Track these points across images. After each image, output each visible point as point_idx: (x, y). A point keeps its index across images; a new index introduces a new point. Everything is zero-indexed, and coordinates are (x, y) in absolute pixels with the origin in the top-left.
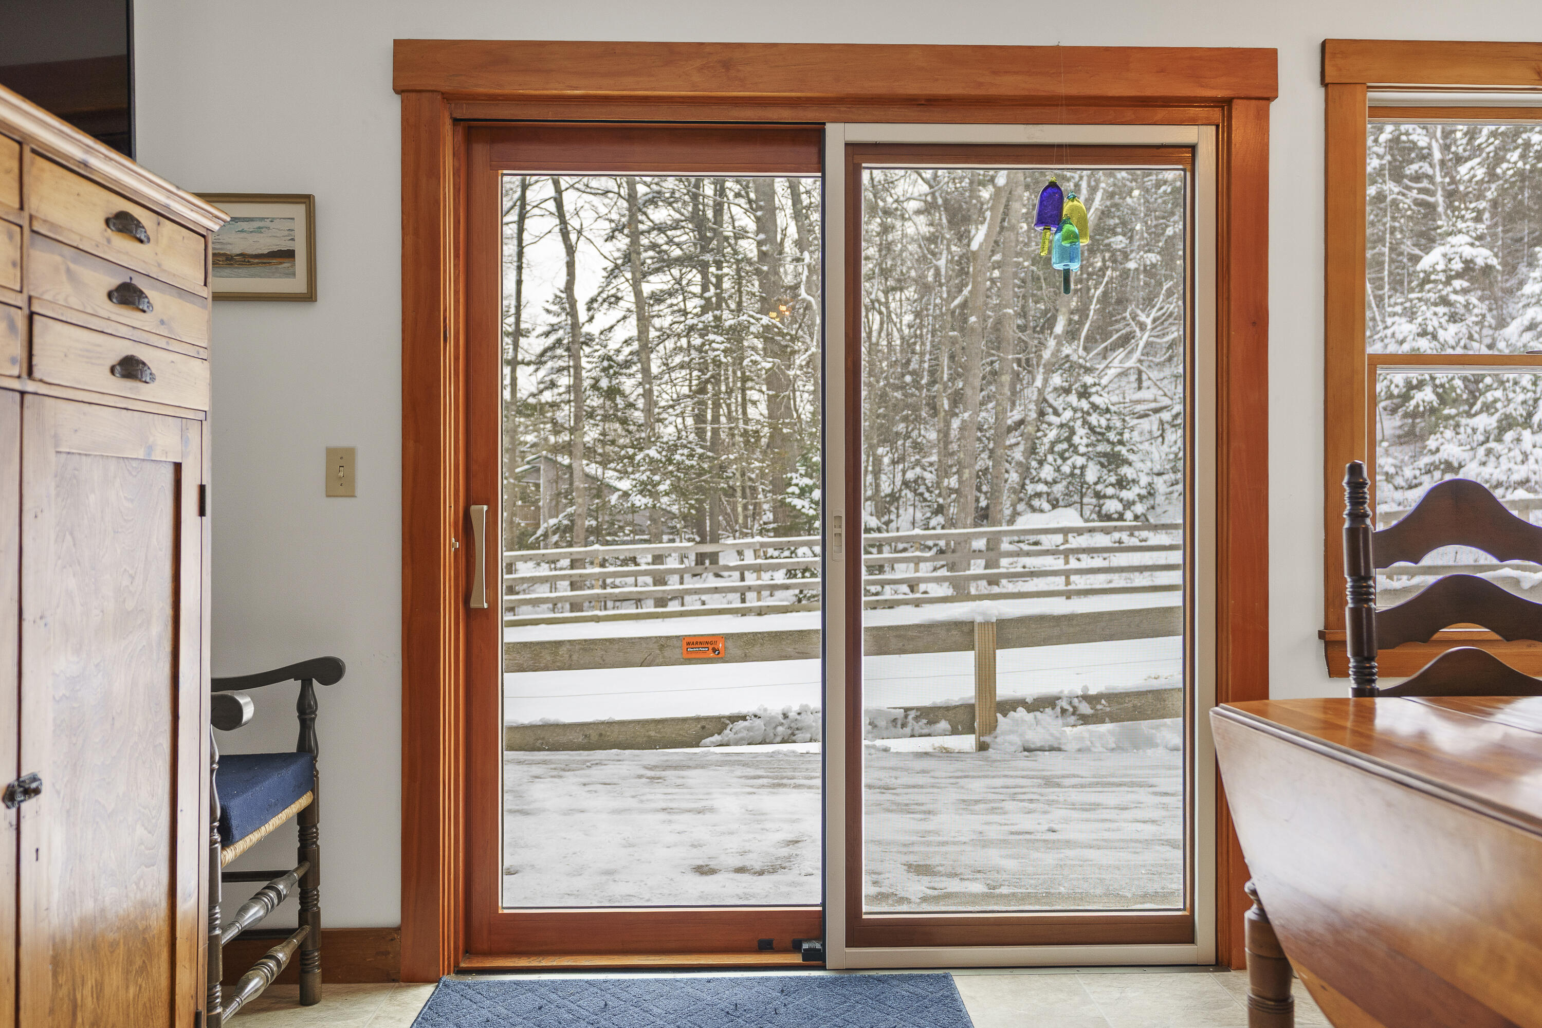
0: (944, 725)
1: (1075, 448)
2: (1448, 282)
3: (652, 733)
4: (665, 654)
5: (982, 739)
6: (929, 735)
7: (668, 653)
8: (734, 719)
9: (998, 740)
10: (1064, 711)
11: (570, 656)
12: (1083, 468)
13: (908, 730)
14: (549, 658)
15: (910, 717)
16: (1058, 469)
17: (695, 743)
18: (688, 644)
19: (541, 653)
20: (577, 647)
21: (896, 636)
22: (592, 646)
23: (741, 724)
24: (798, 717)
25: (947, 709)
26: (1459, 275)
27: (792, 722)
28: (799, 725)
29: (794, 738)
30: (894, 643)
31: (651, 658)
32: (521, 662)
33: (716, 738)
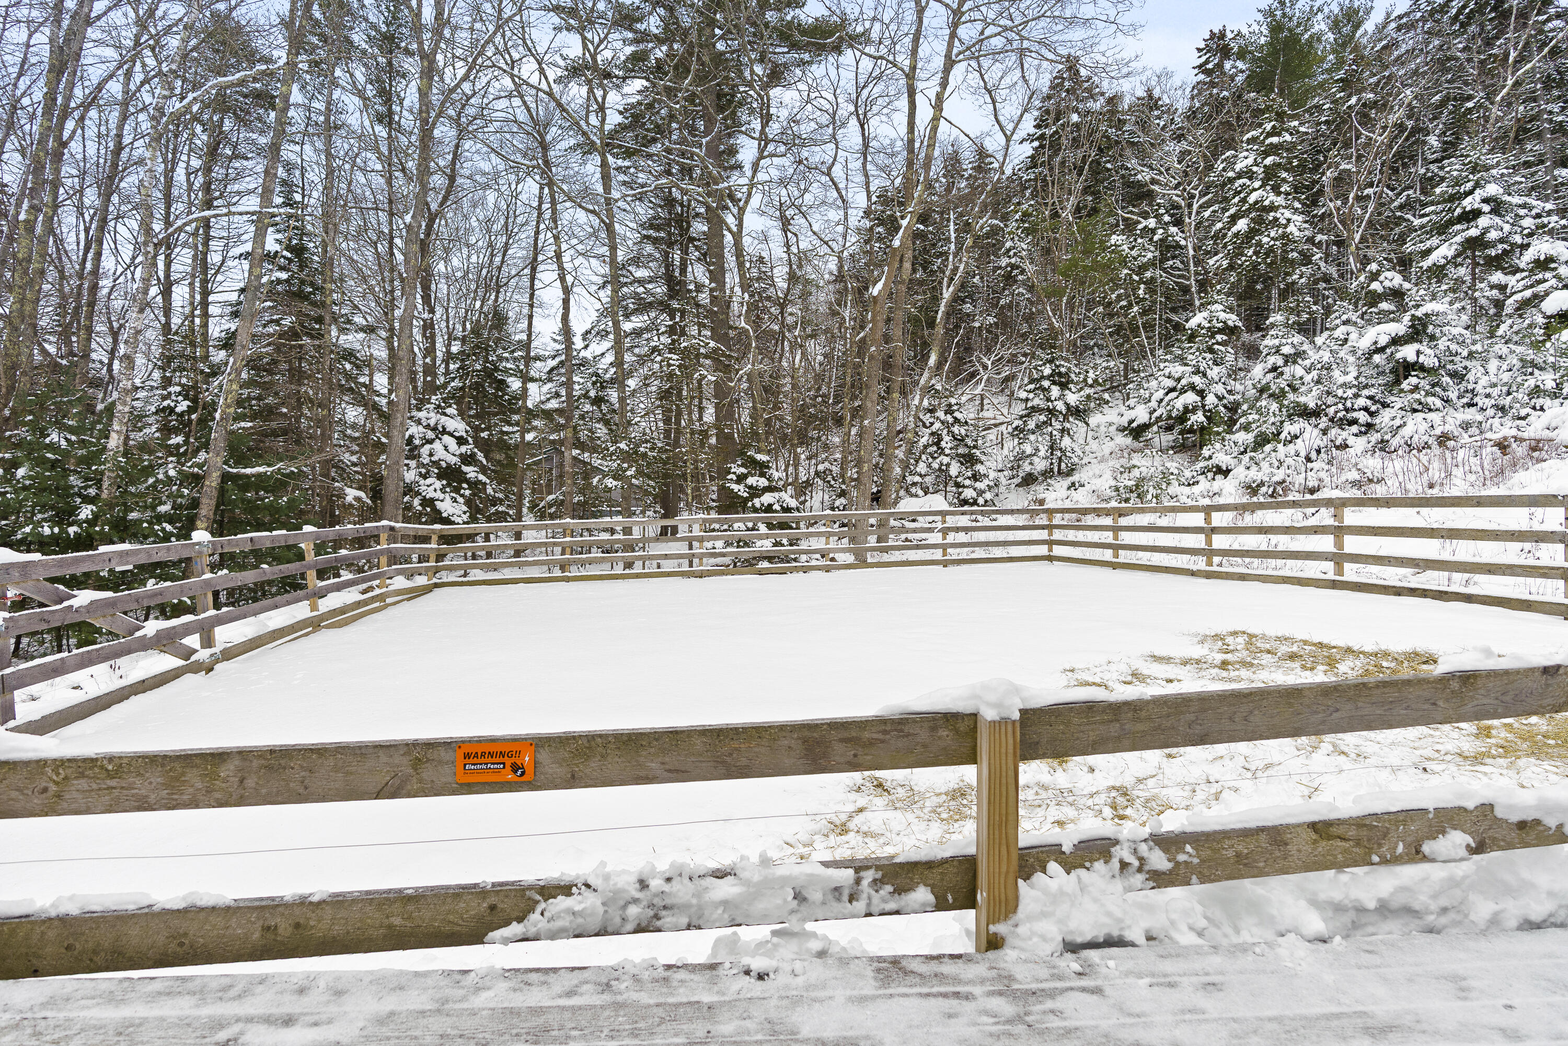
0: (923, 894)
1: (941, 450)
2: (1212, 337)
3: (397, 921)
4: (425, 775)
5: (993, 929)
6: (897, 912)
7: (428, 773)
8: (551, 890)
9: (1021, 930)
10: (1124, 865)
11: (242, 781)
12: (948, 465)
13: (860, 906)
14: (199, 785)
15: (865, 883)
16: (929, 466)
17: (475, 937)
18: (467, 756)
19: (183, 774)
20: (256, 763)
21: (842, 740)
22: (283, 762)
23: (561, 903)
24: (667, 888)
25: (929, 865)
26: (1220, 331)
27: (656, 895)
28: (668, 902)
29: (659, 923)
30: (839, 751)
31: (397, 782)
32: (143, 792)
33: (515, 929)
